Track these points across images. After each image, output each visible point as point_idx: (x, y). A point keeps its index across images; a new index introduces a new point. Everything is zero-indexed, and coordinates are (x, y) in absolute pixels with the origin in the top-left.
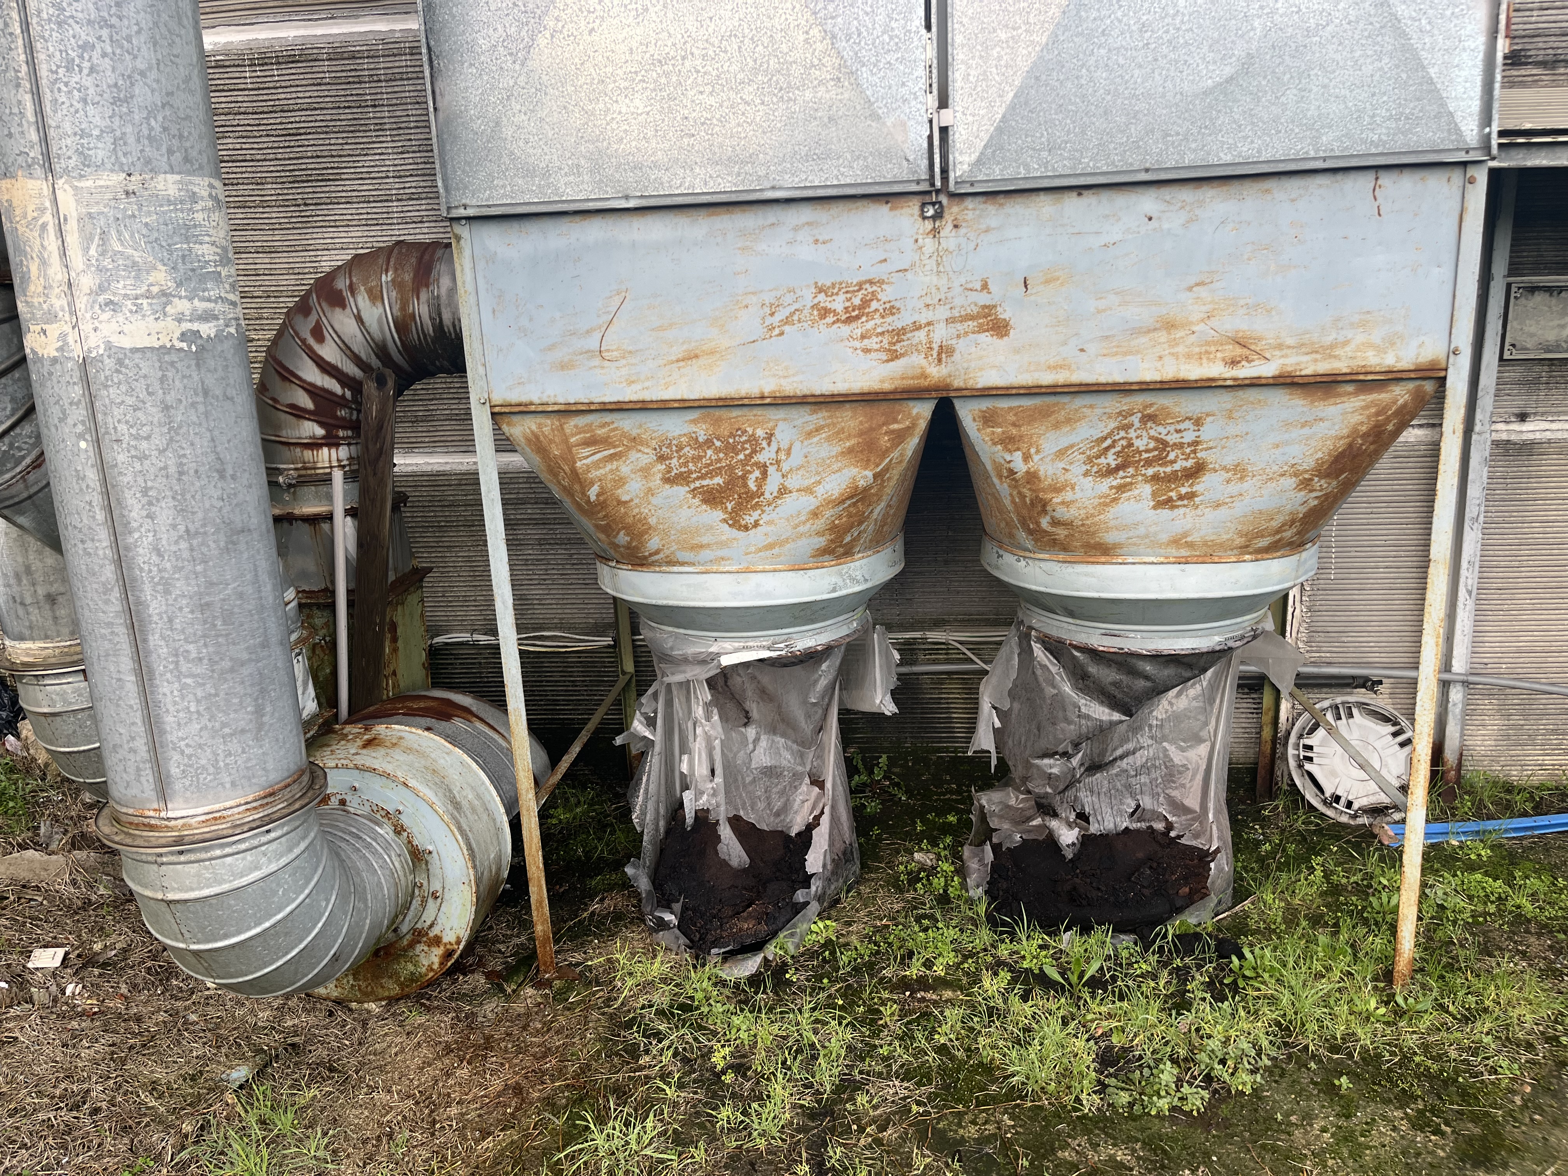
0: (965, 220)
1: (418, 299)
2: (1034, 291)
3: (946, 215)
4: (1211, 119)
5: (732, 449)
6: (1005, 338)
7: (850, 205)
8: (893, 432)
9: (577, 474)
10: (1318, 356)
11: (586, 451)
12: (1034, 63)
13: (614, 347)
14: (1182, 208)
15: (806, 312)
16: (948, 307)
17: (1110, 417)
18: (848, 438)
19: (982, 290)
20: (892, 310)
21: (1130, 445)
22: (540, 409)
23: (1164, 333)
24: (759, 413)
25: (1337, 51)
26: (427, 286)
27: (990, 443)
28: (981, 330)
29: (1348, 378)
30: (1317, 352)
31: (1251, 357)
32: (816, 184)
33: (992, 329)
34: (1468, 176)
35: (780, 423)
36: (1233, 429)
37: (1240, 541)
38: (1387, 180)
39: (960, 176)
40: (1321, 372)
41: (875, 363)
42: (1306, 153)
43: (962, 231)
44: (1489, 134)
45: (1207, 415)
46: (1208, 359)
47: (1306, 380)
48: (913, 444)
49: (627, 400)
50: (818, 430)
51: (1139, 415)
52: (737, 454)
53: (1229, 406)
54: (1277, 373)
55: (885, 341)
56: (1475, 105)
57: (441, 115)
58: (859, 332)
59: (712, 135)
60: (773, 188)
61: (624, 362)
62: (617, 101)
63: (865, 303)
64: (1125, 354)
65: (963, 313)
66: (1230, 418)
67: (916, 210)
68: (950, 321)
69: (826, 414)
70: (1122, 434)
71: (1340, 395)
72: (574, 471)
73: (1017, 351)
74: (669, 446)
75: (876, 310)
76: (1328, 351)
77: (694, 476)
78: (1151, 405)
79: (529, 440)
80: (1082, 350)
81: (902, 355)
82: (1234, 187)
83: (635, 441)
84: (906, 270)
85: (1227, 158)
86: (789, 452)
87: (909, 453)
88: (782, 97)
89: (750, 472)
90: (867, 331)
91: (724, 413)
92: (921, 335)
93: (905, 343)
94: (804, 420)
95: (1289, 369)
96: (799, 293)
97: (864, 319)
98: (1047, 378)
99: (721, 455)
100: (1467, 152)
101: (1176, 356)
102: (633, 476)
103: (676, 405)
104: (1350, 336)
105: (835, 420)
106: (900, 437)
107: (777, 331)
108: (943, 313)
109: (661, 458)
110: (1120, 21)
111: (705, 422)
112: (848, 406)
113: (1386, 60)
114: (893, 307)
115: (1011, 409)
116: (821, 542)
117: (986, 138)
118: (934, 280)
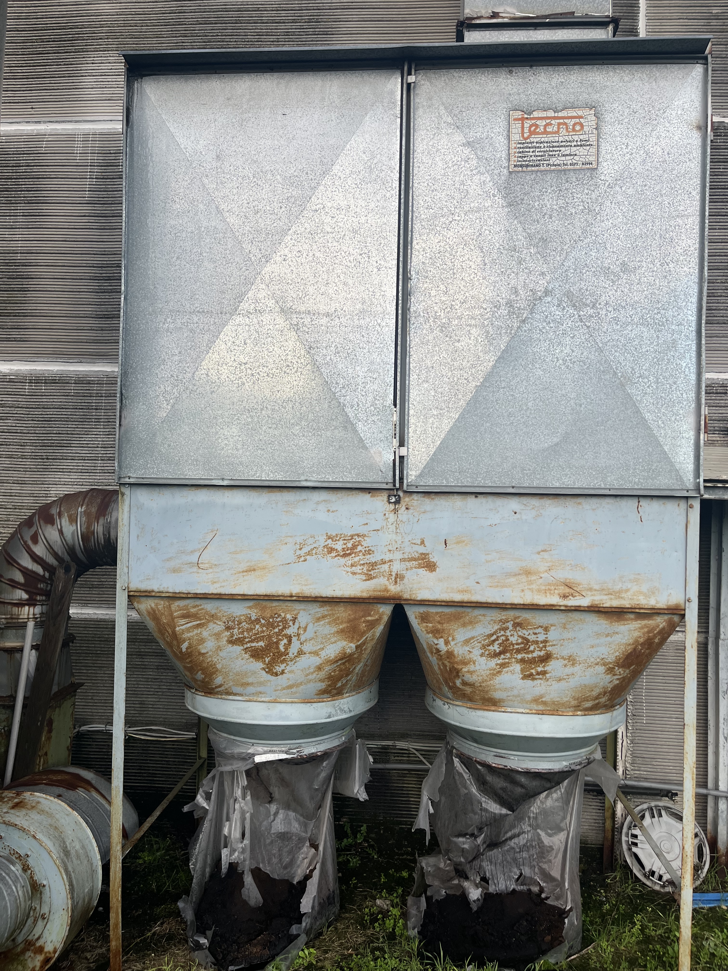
0: (412, 506)
1: (98, 523)
2: (450, 547)
3: (402, 502)
4: (547, 464)
5: (271, 625)
6: (434, 572)
7: (349, 493)
8: (368, 621)
9: (176, 635)
10: (612, 597)
11: (182, 621)
12: (452, 427)
13: (206, 562)
14: (533, 508)
15: (320, 549)
16: (402, 552)
17: (495, 622)
18: (342, 623)
19: (421, 544)
20: (369, 552)
21: (507, 640)
22: (158, 595)
23: (525, 576)
24: (289, 605)
25: (614, 434)
26: (104, 516)
27: (425, 632)
28: (420, 567)
29: (630, 610)
30: (611, 594)
31: (574, 594)
32: (331, 480)
33: (426, 567)
34: (689, 504)
35: (301, 612)
36: (567, 635)
37: (574, 703)
38: (644, 503)
39: (411, 482)
40: (614, 606)
41: (358, 581)
42: (600, 485)
43: (410, 511)
44: (699, 482)
45: (552, 625)
46: (550, 593)
47: (606, 610)
48: (379, 629)
49: (210, 592)
50: (324, 617)
51: (512, 622)
52: (274, 629)
53: (564, 621)
54: (590, 604)
55: (365, 569)
56: (691, 467)
57: (124, 430)
58: (350, 562)
59: (274, 450)
60: (306, 480)
61: (211, 570)
62: (222, 429)
63: (354, 547)
64: (503, 587)
65: (410, 557)
66: (565, 628)
67: (385, 498)
68: (402, 560)
69: (329, 608)
70: (502, 633)
71: (627, 620)
72: (174, 632)
73: (440, 580)
74: (234, 621)
75: (360, 551)
76: (618, 594)
77: (247, 640)
78: (519, 617)
79: (149, 613)
80: (478, 583)
81: (374, 577)
82: (562, 500)
83: (214, 617)
84: (378, 530)
85: (557, 485)
86: (305, 630)
87: (378, 635)
88: (314, 434)
89: (281, 640)
90: (355, 562)
91: (268, 604)
92: (386, 567)
93: (376, 571)
94: (316, 611)
95: (597, 603)
96: (317, 538)
97: (353, 555)
98: (458, 597)
99: (264, 629)
100: (688, 491)
101: (531, 590)
102: (209, 638)
103: (240, 597)
104: (629, 587)
105: (334, 612)
106: (372, 625)
107: (302, 559)
108: (398, 556)
109: (228, 628)
110: (498, 411)
111: (256, 608)
112: (342, 604)
113: (640, 440)
114: (370, 550)
115: (437, 613)
116: (322, 686)
117: (425, 463)
118: (394, 537)
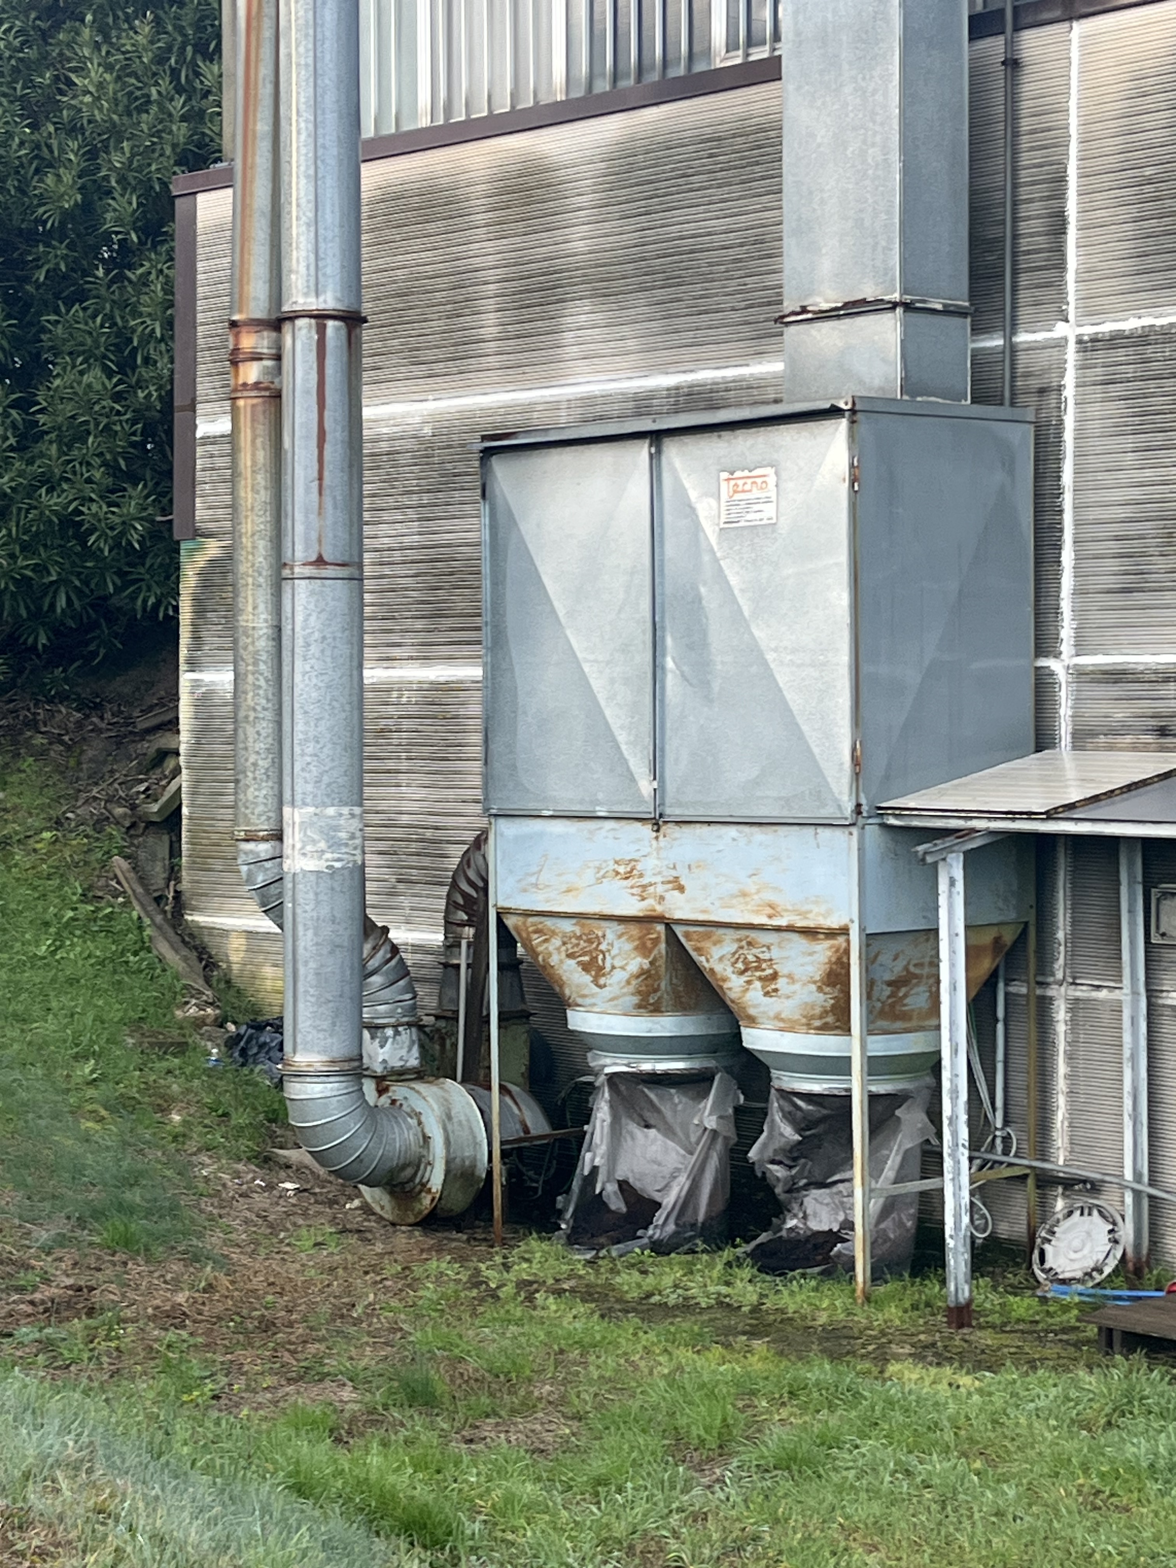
0: (667, 834)
2: (691, 872)
3: (661, 830)
5: (591, 941)
6: (684, 894)
7: (627, 822)
8: (652, 939)
9: (533, 949)
10: (803, 917)
11: (536, 937)
13: (542, 883)
15: (611, 872)
16: (661, 876)
17: (734, 941)
18: (636, 940)
19: (673, 869)
20: (641, 876)
21: (746, 958)
23: (742, 898)
24: (599, 923)
28: (674, 889)
29: (817, 930)
30: (800, 915)
31: (776, 915)
33: (679, 889)
35: (607, 929)
36: (784, 953)
39: (667, 813)
40: (807, 926)
41: (637, 902)
43: (667, 839)
45: (771, 944)
46: (761, 914)
47: (801, 930)
48: (661, 947)
49: (545, 910)
50: (623, 935)
51: (745, 941)
52: (593, 944)
54: (790, 924)
55: (640, 890)
58: (630, 884)
61: (546, 891)
63: (632, 870)
64: (729, 908)
65: (667, 880)
66: (780, 947)
67: (650, 827)
68: (662, 883)
69: (625, 926)
70: (741, 951)
71: (819, 940)
72: (532, 946)
73: (690, 902)
74: (566, 937)
75: (636, 874)
76: (804, 914)
77: (577, 955)
78: (748, 936)
80: (714, 905)
81: (646, 899)
83: (553, 933)
84: (647, 855)
86: (612, 946)
87: (661, 951)
89: (599, 955)
90: (633, 884)
91: (587, 922)
92: (652, 889)
93: (647, 892)
94: (617, 929)
95: (794, 923)
96: (608, 862)
97: (632, 878)
98: (702, 917)
99: (587, 944)
101: (748, 911)
102: (554, 952)
103: (568, 915)
104: (810, 910)
105: (629, 930)
106: (655, 943)
107: (601, 881)
108: (659, 879)
109: (564, 944)
111: (578, 926)
112: (631, 923)
114: (641, 874)
115: (693, 932)
116: (635, 1000)
118: (656, 862)
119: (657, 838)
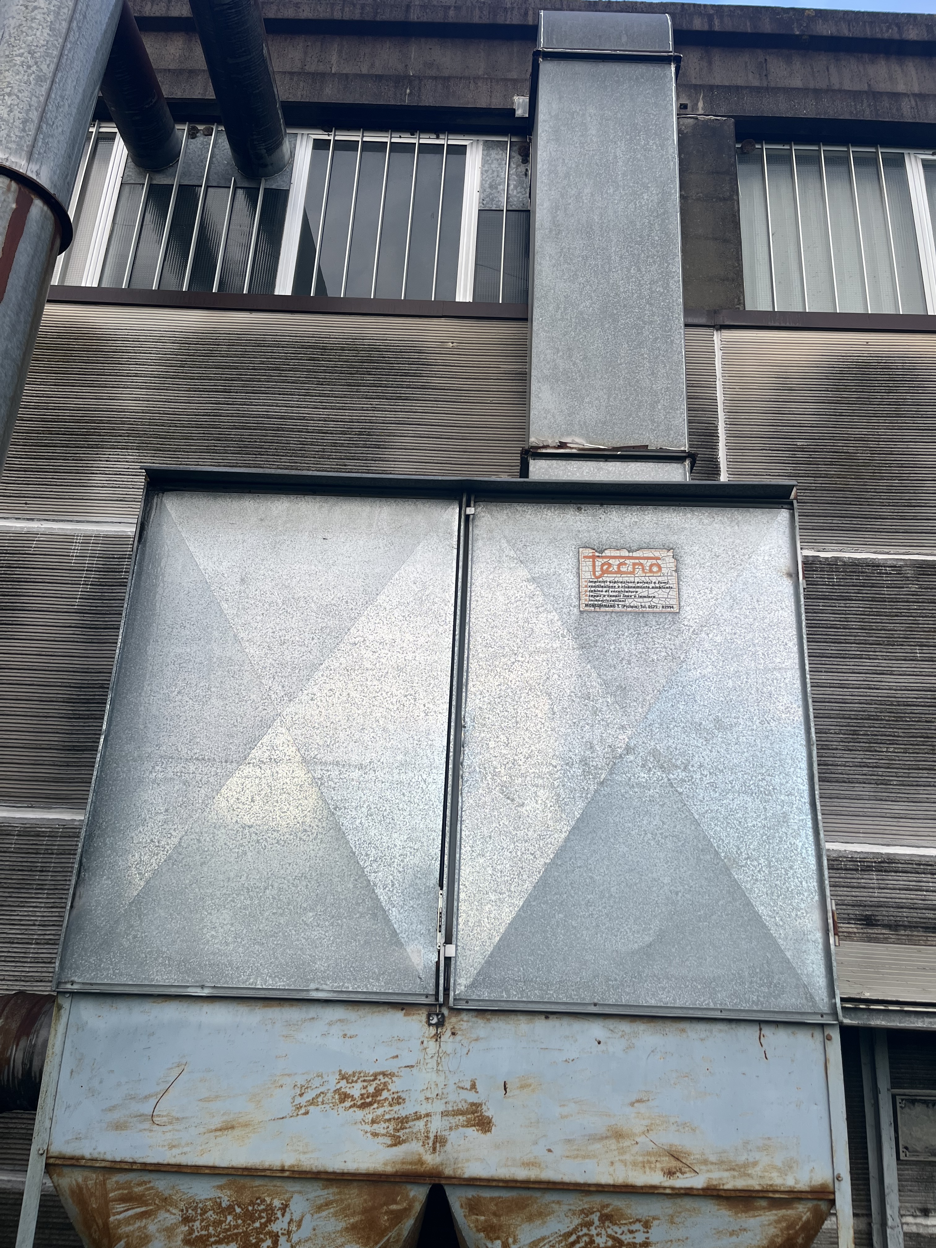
0: (460, 1029)
1: (17, 1046)
2: (511, 1094)
3: (446, 1024)
4: (638, 973)
5: (249, 1216)
6: (488, 1134)
7: (375, 1009)
8: (392, 1212)
9: (108, 1229)
10: (736, 1173)
11: (120, 1207)
12: (514, 918)
13: (165, 1114)
14: (622, 1036)
15: (329, 1095)
16: (444, 1101)
17: (574, 1214)
18: (353, 1214)
19: (471, 1089)
20: (398, 1100)
21: (592, 1242)
22: (89, 1164)
23: (614, 1141)
24: (278, 1184)
25: (721, 933)
26: (28, 1036)
27: (474, 1229)
28: (469, 1124)
29: (761, 1195)
30: (734, 1170)
31: (684, 1170)
32: (350, 989)
33: (478, 1125)
34: (826, 1034)
35: (296, 1196)
36: (675, 1233)
38: (767, 1031)
39: (459, 994)
40: (739, 1187)
41: (381, 1147)
42: (708, 1004)
43: (458, 1038)
44: (835, 1004)
45: (654, 1219)
46: (650, 1168)
47: (728, 1194)
48: (408, 1224)
49: (165, 1162)
50: (327, 1204)
51: (598, 1214)
52: (254, 1222)
53: (670, 1212)
54: (705, 1185)
55: (391, 1127)
56: (821, 981)
57: (75, 912)
58: (370, 1117)
59: (277, 944)
60: (317, 990)
61: (170, 1127)
62: (211, 914)
63: (378, 1092)
64: (584, 1157)
65: (455, 1108)
66: (672, 1223)
67: (424, 1018)
68: (445, 1114)
69: (336, 1190)
70: (585, 1230)
71: (757, 1209)
72: (106, 1224)
73: (497, 1147)
74: (195, 1209)
75: (386, 1099)
76: (742, 1169)
77: (213, 1239)
78: (608, 1206)
79: (72, 1192)
80: (550, 1151)
81: (404, 1141)
82: (659, 1025)
83: (166, 1202)
84: (412, 1066)
85: (653, 1002)
86: (299, 1226)
87: (405, 1233)
88: (332, 923)
89: (263, 1241)
90: (377, 1116)
91: (248, 1182)
92: (420, 1125)
93: (407, 1131)
94: (317, 1194)
95: (715, 1183)
96: (326, 1078)
97: (375, 1105)
98: (521, 1174)
99: (240, 1222)
100: (822, 1016)
101: (624, 1163)
102: (157, 1235)
103: (207, 1171)
104: (757, 1158)
105: (343, 1197)
106: (397, 1217)
107: (303, 1110)
108: (439, 1107)
109: (186, 1220)
110: (573, 897)
111: (230, 1189)
112: (355, 1184)
113: (754, 943)
114: (399, 1097)
115: (492, 1199)
117: (479, 967)
118: (433, 1077)
119: (437, 1037)
